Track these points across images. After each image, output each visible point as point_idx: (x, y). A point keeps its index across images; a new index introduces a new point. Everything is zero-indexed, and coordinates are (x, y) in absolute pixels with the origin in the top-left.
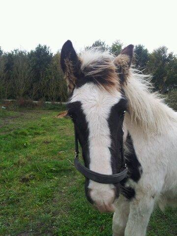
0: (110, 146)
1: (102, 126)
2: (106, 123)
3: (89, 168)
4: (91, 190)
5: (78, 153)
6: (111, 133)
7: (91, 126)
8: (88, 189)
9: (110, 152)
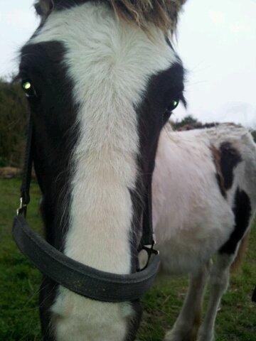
0: (133, 186)
1: (120, 123)
2: (133, 117)
3: (62, 250)
4: (59, 317)
5: (26, 201)
6: (141, 149)
7: (87, 118)
8: (50, 314)
9: (131, 204)
